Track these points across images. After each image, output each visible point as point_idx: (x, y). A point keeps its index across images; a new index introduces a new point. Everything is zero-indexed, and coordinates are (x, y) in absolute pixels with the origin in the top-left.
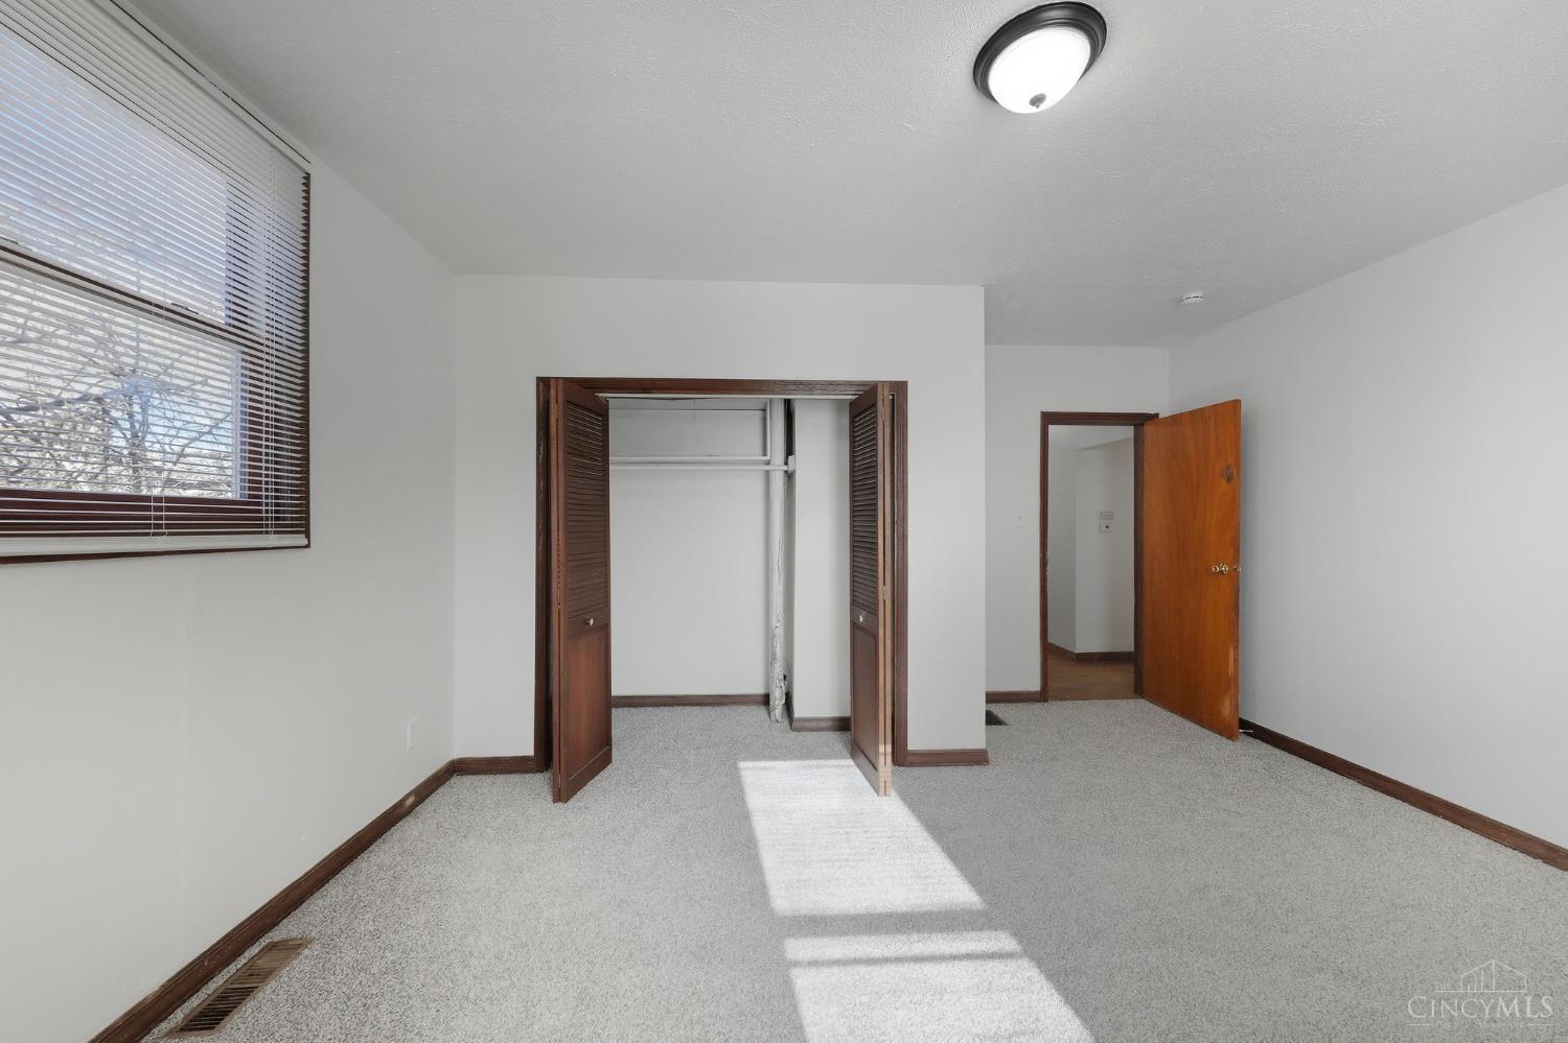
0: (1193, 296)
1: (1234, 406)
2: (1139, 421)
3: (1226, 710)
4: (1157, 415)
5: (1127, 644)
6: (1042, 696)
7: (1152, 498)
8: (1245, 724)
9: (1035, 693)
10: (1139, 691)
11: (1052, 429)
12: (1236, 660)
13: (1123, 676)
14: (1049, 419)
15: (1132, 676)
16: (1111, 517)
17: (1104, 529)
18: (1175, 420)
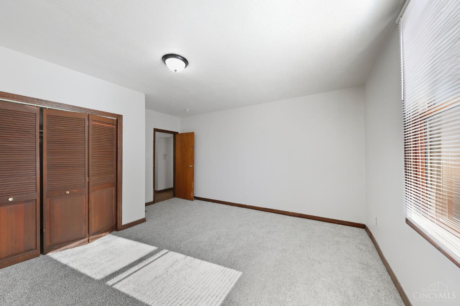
0: (188, 110)
1: (193, 133)
2: (175, 134)
3: (192, 195)
4: (178, 132)
5: (172, 186)
6: (153, 202)
7: (178, 151)
8: (195, 197)
9: (152, 202)
10: (174, 196)
11: (156, 133)
12: (193, 184)
13: (171, 193)
14: (156, 130)
15: (173, 193)
16: (166, 155)
17: (164, 158)
18: (182, 134)
